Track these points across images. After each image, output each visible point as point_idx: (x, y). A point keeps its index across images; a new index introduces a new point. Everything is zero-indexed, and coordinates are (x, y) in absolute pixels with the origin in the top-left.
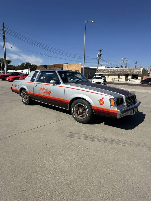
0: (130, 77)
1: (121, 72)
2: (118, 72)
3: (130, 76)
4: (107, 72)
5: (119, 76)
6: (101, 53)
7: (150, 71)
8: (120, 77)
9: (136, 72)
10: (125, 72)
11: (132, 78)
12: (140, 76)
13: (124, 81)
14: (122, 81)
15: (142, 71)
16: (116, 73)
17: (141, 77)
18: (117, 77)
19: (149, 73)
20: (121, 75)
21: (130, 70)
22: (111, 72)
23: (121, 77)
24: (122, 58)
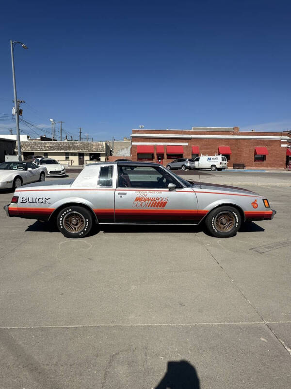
0: (87, 158)
1: (70, 148)
2: (65, 148)
3: (87, 155)
4: (41, 149)
5: (67, 155)
6: (20, 108)
7: (111, 146)
8: (68, 158)
9: (97, 149)
10: (78, 148)
11: (91, 159)
12: (103, 155)
13: (78, 165)
14: (73, 165)
15: (105, 147)
16: (61, 150)
17: (105, 157)
18: (64, 158)
19: (111, 150)
20: (70, 154)
21: (86, 146)
22: (51, 148)
23: (71, 158)
24: (51, 120)
